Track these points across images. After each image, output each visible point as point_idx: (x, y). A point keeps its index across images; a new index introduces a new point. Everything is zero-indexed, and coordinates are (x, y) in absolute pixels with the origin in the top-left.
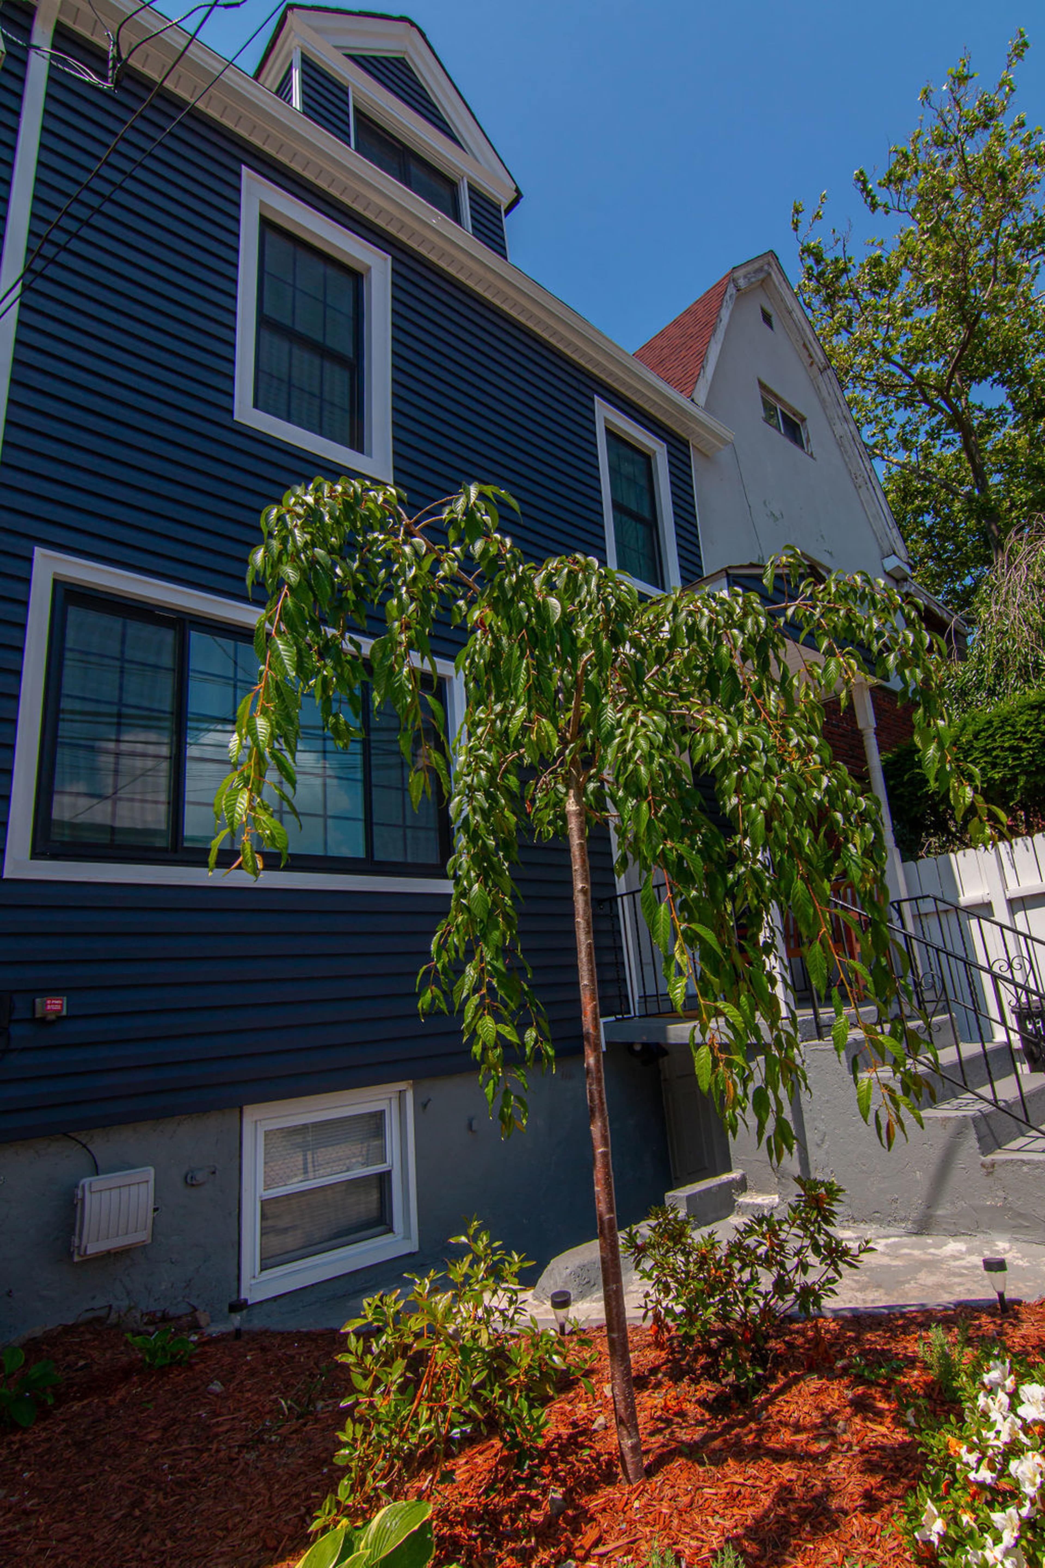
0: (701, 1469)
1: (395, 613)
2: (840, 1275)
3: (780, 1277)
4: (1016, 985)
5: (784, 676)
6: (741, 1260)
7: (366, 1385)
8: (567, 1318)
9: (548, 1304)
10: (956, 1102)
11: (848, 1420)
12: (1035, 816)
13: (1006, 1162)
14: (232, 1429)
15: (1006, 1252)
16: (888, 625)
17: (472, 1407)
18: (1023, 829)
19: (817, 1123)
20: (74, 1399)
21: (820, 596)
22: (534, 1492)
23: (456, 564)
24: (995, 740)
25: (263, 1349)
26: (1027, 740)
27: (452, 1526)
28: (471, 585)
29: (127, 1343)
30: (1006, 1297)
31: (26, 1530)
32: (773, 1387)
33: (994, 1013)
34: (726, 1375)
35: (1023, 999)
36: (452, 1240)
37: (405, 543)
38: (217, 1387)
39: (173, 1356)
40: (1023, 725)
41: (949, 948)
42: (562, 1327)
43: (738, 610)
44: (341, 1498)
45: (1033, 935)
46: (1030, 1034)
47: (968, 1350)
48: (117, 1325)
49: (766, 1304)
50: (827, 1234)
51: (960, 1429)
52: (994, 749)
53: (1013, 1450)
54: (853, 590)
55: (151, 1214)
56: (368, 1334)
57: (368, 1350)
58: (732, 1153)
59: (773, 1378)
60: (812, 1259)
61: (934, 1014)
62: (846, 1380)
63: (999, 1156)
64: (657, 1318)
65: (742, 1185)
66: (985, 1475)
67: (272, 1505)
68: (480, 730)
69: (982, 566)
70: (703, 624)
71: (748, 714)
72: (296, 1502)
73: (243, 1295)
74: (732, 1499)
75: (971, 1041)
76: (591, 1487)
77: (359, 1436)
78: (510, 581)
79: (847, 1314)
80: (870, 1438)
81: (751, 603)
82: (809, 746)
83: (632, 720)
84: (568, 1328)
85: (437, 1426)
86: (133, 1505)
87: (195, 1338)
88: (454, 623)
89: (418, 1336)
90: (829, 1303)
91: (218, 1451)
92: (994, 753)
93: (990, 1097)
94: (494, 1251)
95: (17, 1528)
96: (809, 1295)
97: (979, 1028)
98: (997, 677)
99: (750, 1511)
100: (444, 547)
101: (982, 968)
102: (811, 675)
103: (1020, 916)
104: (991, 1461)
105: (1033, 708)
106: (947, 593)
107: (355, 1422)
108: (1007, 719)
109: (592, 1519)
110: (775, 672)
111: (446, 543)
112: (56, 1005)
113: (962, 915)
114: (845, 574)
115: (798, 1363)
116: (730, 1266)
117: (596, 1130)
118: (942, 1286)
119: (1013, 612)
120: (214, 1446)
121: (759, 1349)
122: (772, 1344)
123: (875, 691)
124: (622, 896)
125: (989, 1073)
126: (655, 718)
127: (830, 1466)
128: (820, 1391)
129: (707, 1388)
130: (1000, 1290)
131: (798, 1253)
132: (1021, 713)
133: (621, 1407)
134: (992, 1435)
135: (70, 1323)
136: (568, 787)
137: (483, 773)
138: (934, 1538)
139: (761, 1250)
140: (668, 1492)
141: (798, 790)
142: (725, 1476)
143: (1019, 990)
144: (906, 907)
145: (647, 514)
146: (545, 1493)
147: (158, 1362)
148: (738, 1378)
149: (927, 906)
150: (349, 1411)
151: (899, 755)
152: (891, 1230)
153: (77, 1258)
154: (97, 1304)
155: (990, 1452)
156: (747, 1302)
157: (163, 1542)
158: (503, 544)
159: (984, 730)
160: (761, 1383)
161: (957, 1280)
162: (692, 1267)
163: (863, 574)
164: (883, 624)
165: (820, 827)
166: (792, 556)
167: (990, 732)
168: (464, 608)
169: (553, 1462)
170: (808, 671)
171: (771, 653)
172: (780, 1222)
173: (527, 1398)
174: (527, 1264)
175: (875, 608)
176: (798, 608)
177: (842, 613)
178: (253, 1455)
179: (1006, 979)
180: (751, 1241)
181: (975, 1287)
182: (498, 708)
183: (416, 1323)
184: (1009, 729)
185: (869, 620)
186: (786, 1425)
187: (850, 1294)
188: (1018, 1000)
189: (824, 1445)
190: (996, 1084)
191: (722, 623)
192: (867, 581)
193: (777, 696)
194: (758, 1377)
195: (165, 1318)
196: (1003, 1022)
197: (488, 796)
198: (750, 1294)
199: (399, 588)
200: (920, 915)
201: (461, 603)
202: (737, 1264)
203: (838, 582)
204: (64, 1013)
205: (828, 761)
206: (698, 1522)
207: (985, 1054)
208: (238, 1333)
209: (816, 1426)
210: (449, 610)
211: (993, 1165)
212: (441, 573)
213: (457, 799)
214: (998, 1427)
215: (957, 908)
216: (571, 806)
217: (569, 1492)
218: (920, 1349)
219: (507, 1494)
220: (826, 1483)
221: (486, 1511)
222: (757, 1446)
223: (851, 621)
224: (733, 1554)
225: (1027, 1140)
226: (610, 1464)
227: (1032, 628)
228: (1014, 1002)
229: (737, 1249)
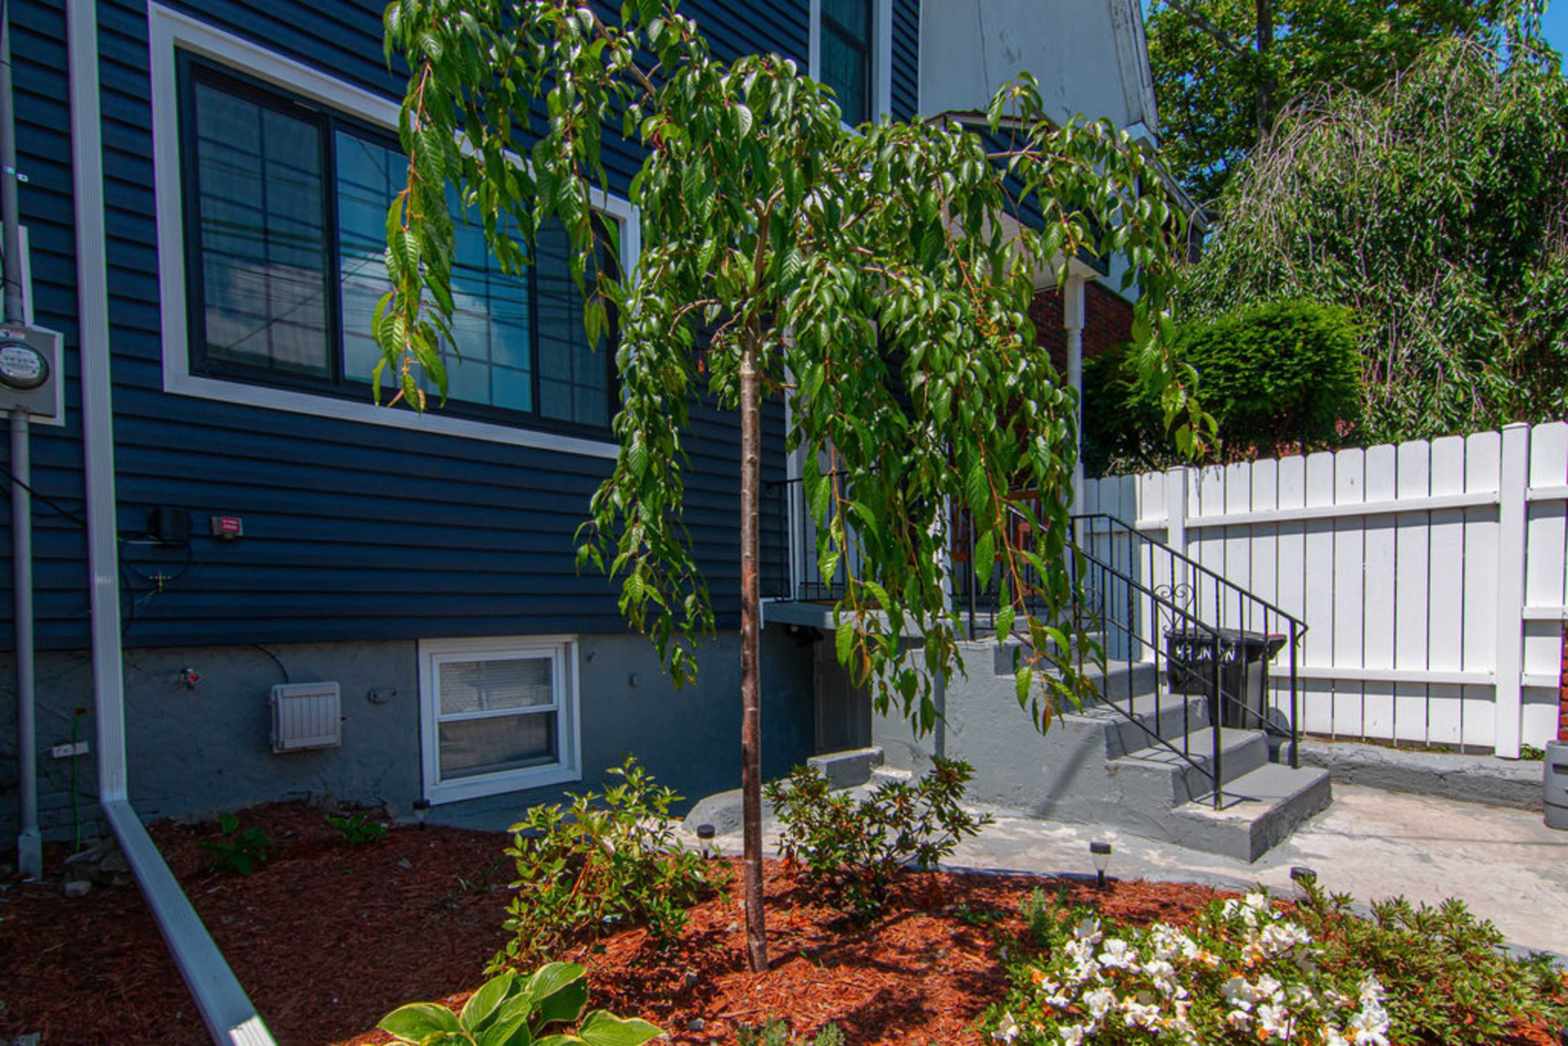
0: (816, 969)
1: (557, 109)
2: (959, 839)
3: (905, 836)
4: (1175, 610)
5: (996, 241)
6: (872, 817)
7: (531, 874)
8: (711, 845)
9: (695, 835)
10: (1092, 711)
11: (948, 950)
12: (1234, 446)
13: (1129, 768)
14: (419, 896)
15: (1112, 840)
16: (1125, 190)
17: (623, 901)
18: (1218, 458)
19: (957, 715)
20: (285, 858)
21: (1052, 145)
22: (673, 970)
23: (630, 52)
24: (1210, 357)
25: (444, 840)
26: (1246, 360)
27: (603, 983)
28: (647, 84)
29: (326, 822)
30: (1106, 874)
31: (254, 947)
32: (887, 918)
33: (1147, 636)
34: (846, 904)
35: (1179, 626)
36: (610, 771)
37: (569, 14)
38: (405, 863)
39: (367, 836)
40: (1246, 343)
41: (1115, 567)
42: (706, 853)
43: (953, 152)
44: (510, 954)
45: (1204, 565)
46: (1178, 659)
47: (1063, 910)
48: (317, 808)
49: (889, 855)
50: (953, 805)
51: (1046, 965)
52: (1207, 366)
53: (1090, 984)
54: (1092, 142)
55: (339, 722)
56: (532, 836)
57: (531, 848)
58: (873, 731)
59: (887, 912)
60: (936, 823)
61: (1088, 629)
62: (951, 922)
63: (1124, 761)
64: (790, 854)
65: (879, 760)
66: (1061, 1000)
67: (454, 952)
68: (652, 272)
69: (1241, 149)
70: (911, 163)
71: (950, 277)
72: (474, 953)
73: (426, 797)
74: (840, 993)
75: (1118, 659)
76: (721, 971)
77: (525, 910)
78: (694, 77)
79: (960, 872)
80: (965, 965)
81: (970, 143)
82: (1012, 323)
83: (818, 270)
84: (711, 854)
85: (593, 912)
86: (340, 939)
87: (385, 825)
88: (626, 134)
89: (576, 842)
90: (945, 861)
91: (408, 910)
92: (1207, 371)
93: (1127, 710)
94: (647, 784)
95: (246, 944)
96: (928, 852)
97: (1130, 647)
98: (1229, 285)
99: (854, 1003)
100: (615, 30)
101: (1145, 590)
102: (1027, 246)
103: (1193, 547)
104: (1068, 990)
105: (1260, 323)
106: (1194, 178)
107: (520, 900)
108: (1229, 333)
109: (721, 993)
110: (986, 234)
111: (618, 24)
112: (231, 525)
113: (1136, 539)
114: (1085, 120)
115: (910, 903)
116: (861, 821)
117: (747, 690)
118: (1048, 860)
119: (1265, 206)
120: (405, 906)
121: (878, 889)
122: (889, 887)
123: (1091, 285)
124: (792, 481)
125: (1131, 689)
126: (844, 270)
127: (927, 980)
128: (926, 926)
129: (828, 913)
130: (1101, 868)
131: (923, 818)
132: (1246, 328)
133: (752, 917)
134: (1073, 972)
135: (276, 800)
136: (744, 349)
137: (654, 320)
138: (1008, 1039)
139: (890, 812)
140: (786, 982)
141: (992, 370)
142: (835, 977)
143: (1177, 616)
144: (1079, 524)
145: (862, 38)
146: (683, 970)
147: (354, 839)
148: (857, 906)
149: (1102, 526)
150: (516, 892)
151: (1103, 363)
152: (1010, 812)
153: (276, 751)
154: (298, 788)
155: (1068, 984)
156: (873, 851)
157: (365, 968)
158: (684, 29)
159: (1201, 343)
160: (878, 913)
161: (1063, 857)
162: (827, 819)
163: (1107, 121)
164: (1120, 189)
165: (1009, 415)
166: (1027, 88)
167: (1207, 346)
168: (639, 115)
169: (691, 950)
170: (1024, 240)
171: (985, 209)
172: (911, 790)
173: (670, 900)
174: (677, 799)
175: (1113, 167)
176: (1023, 158)
177: (1074, 169)
178: (437, 917)
179: (1166, 603)
180: (882, 805)
181: (1079, 864)
182: (673, 247)
183: (573, 832)
184: (1229, 344)
185: (1103, 181)
186: (893, 947)
187: (965, 857)
188: (1174, 626)
189: (924, 965)
190: (1135, 700)
191: (933, 163)
192: (1110, 132)
193: (985, 263)
194: (874, 908)
195: (358, 807)
196: (1154, 645)
197: (659, 348)
198: (875, 844)
199: (562, 74)
200: (1092, 533)
201: (635, 107)
202: (867, 820)
203: (1075, 130)
204: (241, 533)
205: (1030, 343)
206: (809, 1005)
207: (1131, 671)
208: (422, 826)
209: (918, 951)
210: (620, 114)
211: (1116, 769)
212: (613, 67)
213: (624, 347)
214: (1079, 967)
215: (1132, 530)
216: (746, 370)
217: (704, 972)
218: (1020, 906)
219: (650, 968)
220: (921, 992)
221: (632, 978)
222: (867, 959)
223: (1082, 182)
224: (836, 1030)
225: (1152, 751)
226: (739, 957)
227: (1282, 227)
228: (1169, 628)
229: (869, 809)
